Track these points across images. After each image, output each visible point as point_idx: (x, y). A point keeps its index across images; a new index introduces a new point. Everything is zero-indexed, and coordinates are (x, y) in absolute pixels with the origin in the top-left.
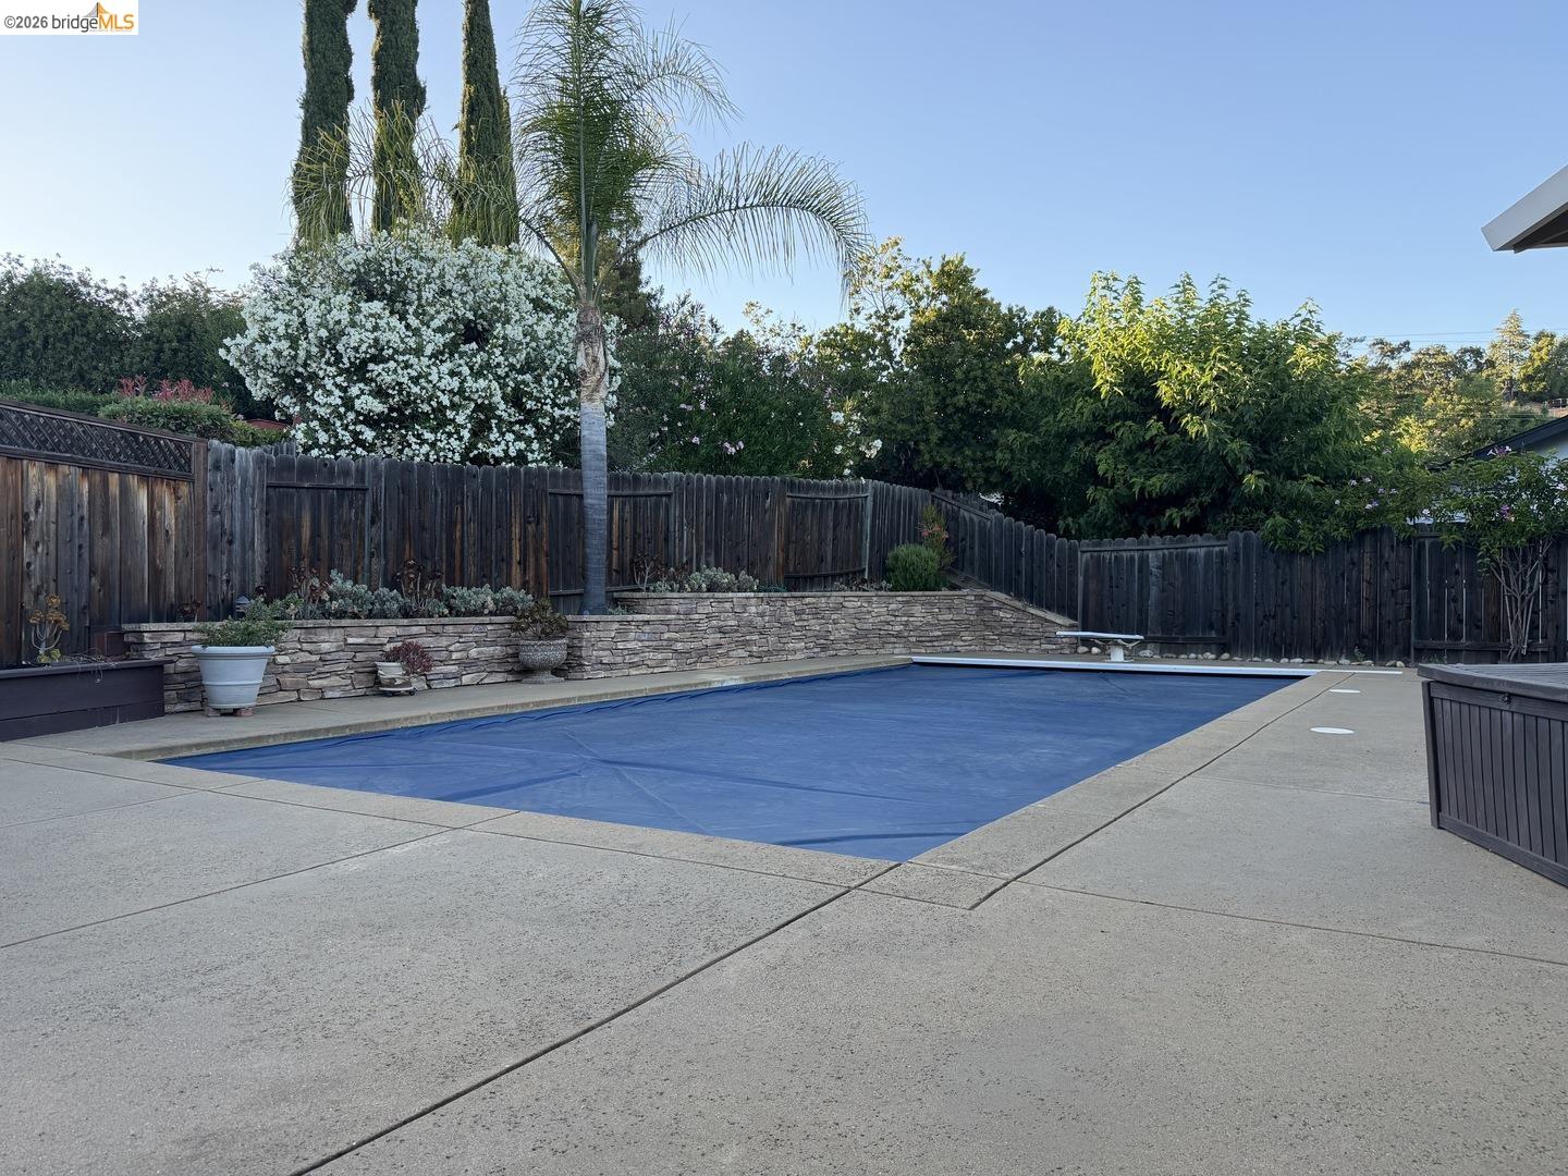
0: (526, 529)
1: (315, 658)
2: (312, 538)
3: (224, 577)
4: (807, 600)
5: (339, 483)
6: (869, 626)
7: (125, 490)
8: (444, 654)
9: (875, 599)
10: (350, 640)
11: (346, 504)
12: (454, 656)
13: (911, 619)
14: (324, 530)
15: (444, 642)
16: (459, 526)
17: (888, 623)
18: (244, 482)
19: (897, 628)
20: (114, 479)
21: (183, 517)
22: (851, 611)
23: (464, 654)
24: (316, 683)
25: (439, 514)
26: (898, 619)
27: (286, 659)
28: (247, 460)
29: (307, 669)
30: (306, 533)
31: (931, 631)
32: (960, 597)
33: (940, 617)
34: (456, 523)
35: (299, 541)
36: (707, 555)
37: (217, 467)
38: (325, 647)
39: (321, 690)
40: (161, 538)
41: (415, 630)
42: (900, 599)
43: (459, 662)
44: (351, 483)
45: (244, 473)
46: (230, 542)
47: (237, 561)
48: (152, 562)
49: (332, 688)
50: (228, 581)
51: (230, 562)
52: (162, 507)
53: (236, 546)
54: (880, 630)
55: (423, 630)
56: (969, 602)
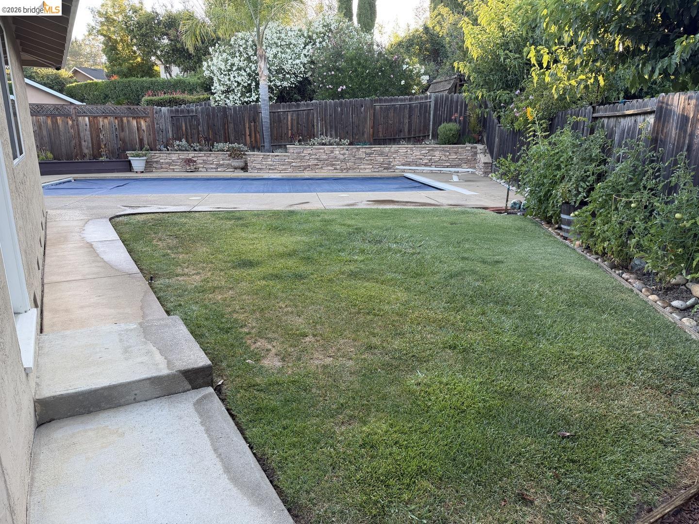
0: (251, 125)
1: (170, 161)
2: (186, 130)
4: (374, 149)
5: (191, 114)
6: (411, 160)
7: (128, 121)
8: (211, 162)
9: (414, 148)
10: (180, 157)
11: (193, 120)
12: (214, 163)
13: (433, 158)
14: (189, 127)
15: (211, 159)
17: (421, 159)
18: (165, 116)
19: (425, 161)
20: (125, 120)
21: (148, 127)
22: (402, 154)
23: (218, 162)
24: (172, 167)
25: (219, 122)
27: (163, 161)
28: (165, 111)
29: (170, 164)
30: (184, 128)
31: (445, 163)
32: (462, 148)
33: (449, 157)
34: (225, 124)
35: (182, 130)
37: (156, 113)
38: (173, 158)
39: (173, 169)
40: (141, 132)
41: (200, 155)
42: (427, 148)
43: (217, 165)
44: (194, 114)
45: (164, 114)
46: (162, 132)
47: (165, 136)
48: (139, 137)
49: (176, 169)
50: (162, 141)
51: (163, 136)
52: (141, 124)
53: (164, 132)
55: (203, 155)
56: (469, 150)
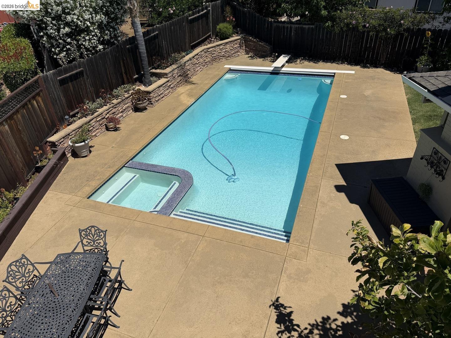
0: (124, 62)
1: (92, 128)
2: (73, 89)
3: (59, 111)
5: (75, 70)
10: (98, 120)
12: (120, 111)
13: (226, 50)
15: (117, 109)
16: (108, 70)
17: (220, 53)
18: (53, 82)
21: (44, 101)
22: (210, 52)
23: (122, 109)
24: (94, 134)
25: (102, 69)
26: (223, 51)
28: (51, 76)
29: (92, 132)
30: (71, 88)
33: (234, 47)
34: (107, 69)
35: (71, 91)
36: (170, 48)
37: (45, 82)
41: (110, 109)
43: (122, 112)
45: (52, 80)
46: (56, 101)
49: (98, 133)
50: (59, 112)
51: (58, 106)
54: (218, 55)
